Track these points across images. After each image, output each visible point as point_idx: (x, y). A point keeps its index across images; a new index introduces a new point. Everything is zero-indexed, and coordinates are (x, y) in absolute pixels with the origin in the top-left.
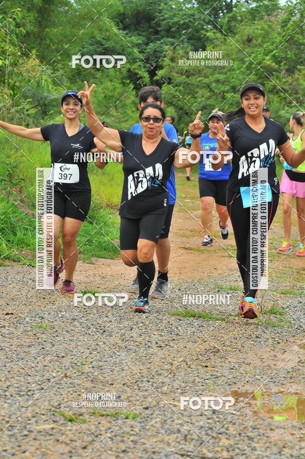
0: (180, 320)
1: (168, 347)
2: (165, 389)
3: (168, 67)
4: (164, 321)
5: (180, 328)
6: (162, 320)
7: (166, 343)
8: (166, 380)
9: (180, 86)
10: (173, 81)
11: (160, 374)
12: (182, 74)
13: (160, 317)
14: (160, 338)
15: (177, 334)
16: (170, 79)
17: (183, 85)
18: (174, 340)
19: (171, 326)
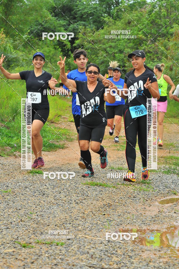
0: (89, 187)
1: (82, 203)
2: (80, 228)
3: (81, 38)
4: (79, 188)
5: (89, 192)
6: (78, 187)
7: (81, 201)
8: (81, 223)
9: (89, 49)
10: (84, 47)
11: (77, 219)
12: (90, 42)
13: (77, 186)
14: (77, 198)
15: (87, 196)
16: (82, 45)
17: (90, 49)
18: (85, 199)
19: (83, 191)
